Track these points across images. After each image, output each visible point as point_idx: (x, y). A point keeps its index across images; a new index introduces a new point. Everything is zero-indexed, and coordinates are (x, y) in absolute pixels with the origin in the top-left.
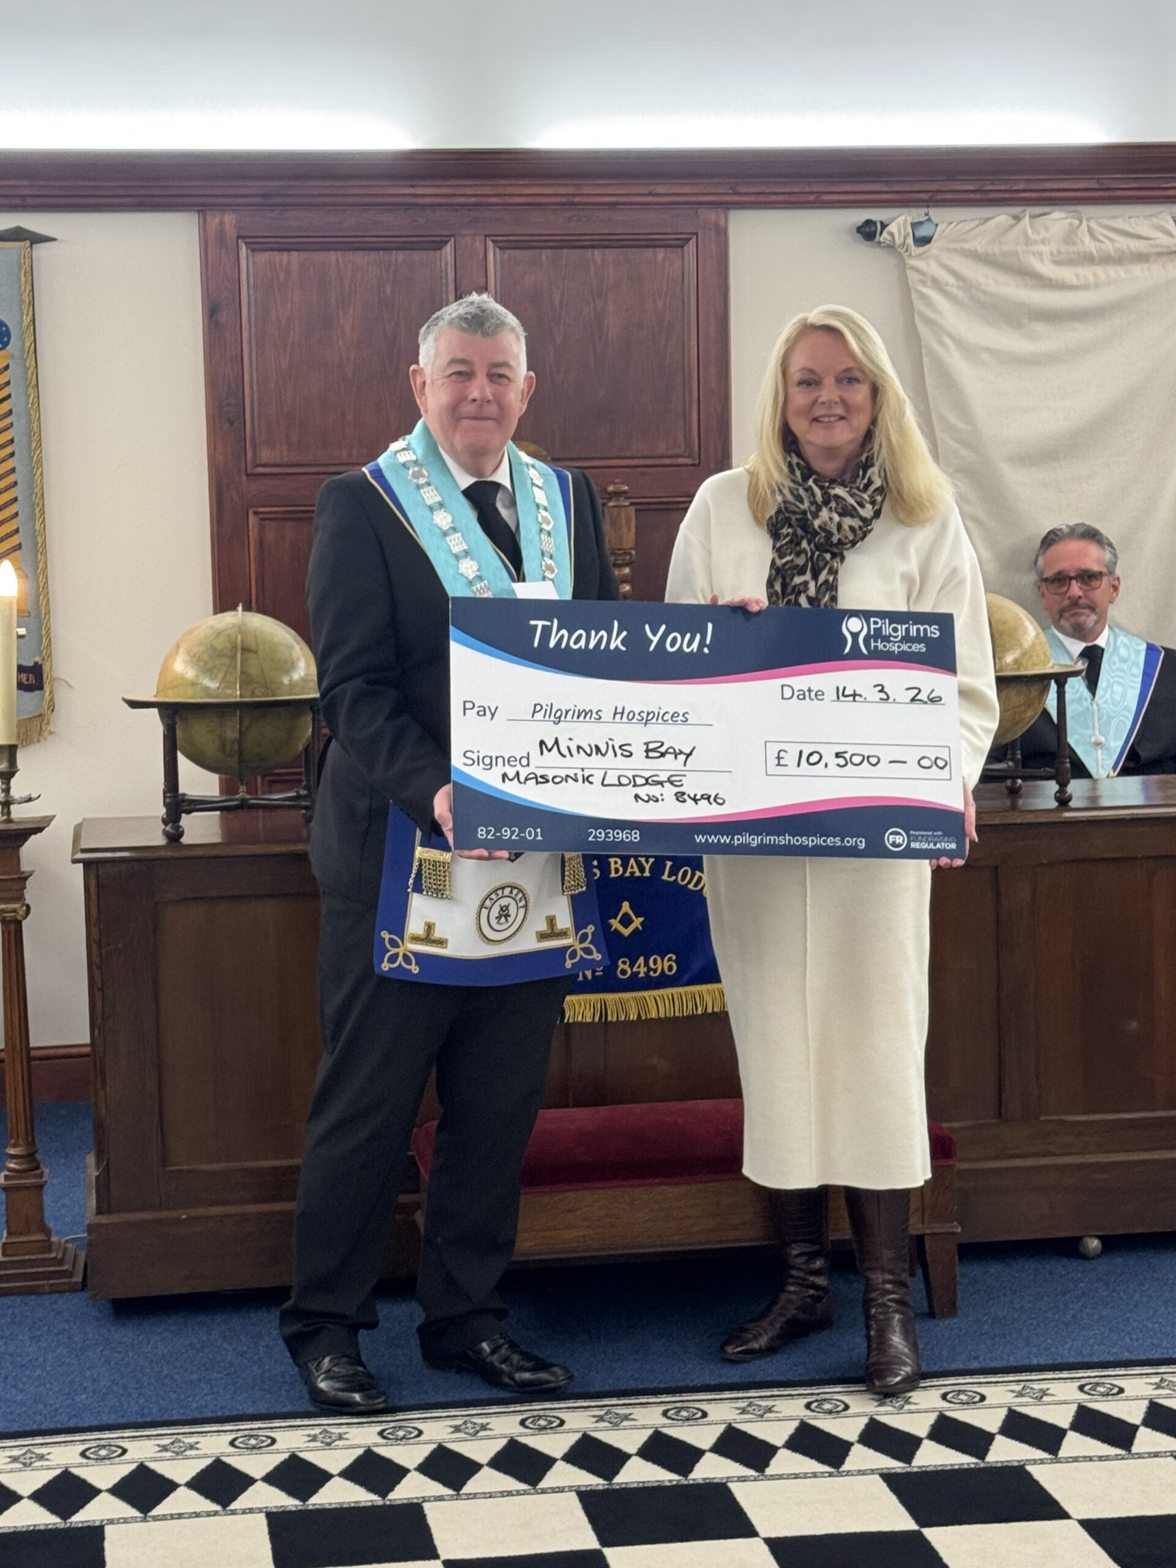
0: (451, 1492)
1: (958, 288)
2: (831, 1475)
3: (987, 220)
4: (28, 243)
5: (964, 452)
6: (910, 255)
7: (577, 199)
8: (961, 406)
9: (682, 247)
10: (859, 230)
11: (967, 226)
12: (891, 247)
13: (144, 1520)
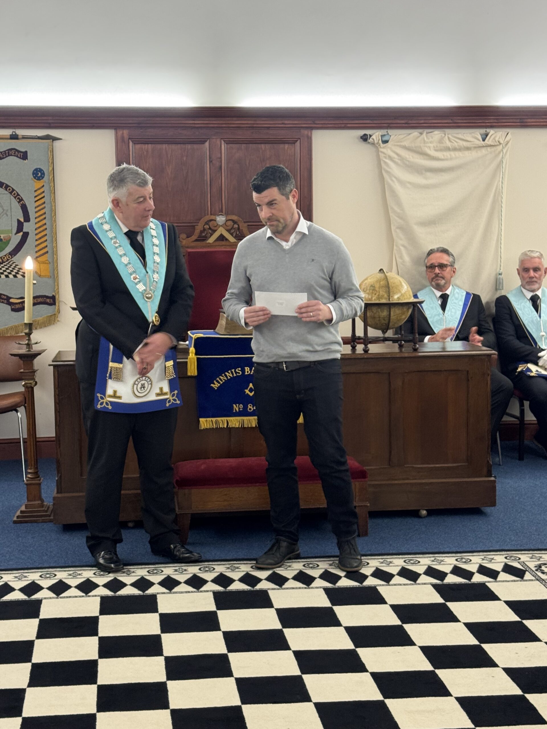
0: (168, 591)
1: (398, 159)
2: (305, 588)
3: (410, 134)
4: (51, 140)
5: (400, 221)
6: (381, 147)
7: (255, 125)
8: (399, 203)
9: (294, 143)
10: (361, 137)
11: (402, 136)
12: (373, 144)
13: (57, 598)
